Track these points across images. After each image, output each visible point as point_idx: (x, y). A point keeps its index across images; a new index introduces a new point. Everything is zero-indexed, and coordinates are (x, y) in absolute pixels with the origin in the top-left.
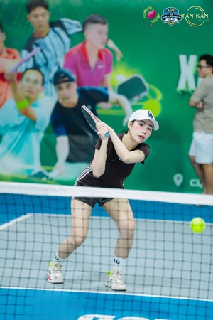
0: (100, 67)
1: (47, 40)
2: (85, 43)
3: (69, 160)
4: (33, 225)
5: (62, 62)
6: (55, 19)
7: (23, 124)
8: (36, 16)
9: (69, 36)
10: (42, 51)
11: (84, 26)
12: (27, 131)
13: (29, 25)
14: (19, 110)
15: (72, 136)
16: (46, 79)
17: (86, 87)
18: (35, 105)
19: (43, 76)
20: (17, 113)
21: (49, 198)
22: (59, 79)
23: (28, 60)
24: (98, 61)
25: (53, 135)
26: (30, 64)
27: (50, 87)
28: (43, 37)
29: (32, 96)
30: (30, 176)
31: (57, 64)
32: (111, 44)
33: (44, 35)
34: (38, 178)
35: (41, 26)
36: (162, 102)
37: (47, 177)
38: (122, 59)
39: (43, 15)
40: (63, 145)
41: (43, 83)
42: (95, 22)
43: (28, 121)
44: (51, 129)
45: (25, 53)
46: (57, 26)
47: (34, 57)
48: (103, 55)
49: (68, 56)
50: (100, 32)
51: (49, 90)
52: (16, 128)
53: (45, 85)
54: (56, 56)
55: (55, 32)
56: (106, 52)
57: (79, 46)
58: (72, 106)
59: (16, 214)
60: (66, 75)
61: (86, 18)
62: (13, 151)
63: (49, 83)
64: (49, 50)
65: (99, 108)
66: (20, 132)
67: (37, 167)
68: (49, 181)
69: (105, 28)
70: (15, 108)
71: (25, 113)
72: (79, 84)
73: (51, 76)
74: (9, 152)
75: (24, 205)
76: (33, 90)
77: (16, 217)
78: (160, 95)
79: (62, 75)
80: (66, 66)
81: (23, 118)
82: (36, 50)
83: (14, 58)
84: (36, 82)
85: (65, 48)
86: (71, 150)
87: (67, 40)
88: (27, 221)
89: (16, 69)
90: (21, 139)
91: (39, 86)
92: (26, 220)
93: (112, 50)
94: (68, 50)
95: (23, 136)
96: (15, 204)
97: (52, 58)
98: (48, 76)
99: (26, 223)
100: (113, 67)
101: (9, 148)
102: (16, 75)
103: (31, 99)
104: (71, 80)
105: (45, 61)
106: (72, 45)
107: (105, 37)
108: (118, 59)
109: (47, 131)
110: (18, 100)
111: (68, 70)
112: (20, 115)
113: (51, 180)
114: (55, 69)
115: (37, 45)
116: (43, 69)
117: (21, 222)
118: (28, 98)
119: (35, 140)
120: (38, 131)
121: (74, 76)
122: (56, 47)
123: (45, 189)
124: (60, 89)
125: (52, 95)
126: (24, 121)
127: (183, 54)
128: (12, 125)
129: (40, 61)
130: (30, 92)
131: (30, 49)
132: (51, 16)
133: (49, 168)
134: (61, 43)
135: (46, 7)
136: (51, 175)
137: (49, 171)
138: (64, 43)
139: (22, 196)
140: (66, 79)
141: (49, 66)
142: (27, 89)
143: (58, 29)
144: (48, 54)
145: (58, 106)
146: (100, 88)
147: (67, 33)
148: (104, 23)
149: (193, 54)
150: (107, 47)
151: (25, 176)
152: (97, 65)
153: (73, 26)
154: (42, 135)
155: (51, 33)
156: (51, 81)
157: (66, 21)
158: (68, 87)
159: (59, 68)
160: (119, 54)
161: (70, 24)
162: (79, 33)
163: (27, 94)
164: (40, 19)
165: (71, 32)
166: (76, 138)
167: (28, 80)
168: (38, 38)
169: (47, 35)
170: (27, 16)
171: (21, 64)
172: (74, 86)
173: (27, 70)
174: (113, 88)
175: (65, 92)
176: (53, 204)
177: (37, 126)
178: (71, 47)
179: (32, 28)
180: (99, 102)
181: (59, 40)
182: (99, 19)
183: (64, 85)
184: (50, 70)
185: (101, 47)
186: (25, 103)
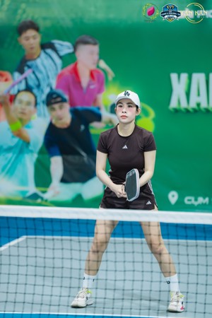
0: (92, 87)
1: (38, 61)
2: (76, 64)
3: (63, 180)
4: (25, 249)
5: (54, 83)
6: (46, 41)
7: (16, 145)
8: (28, 39)
9: (61, 57)
10: (34, 73)
11: (75, 47)
12: (21, 152)
13: (20, 48)
14: (13, 132)
15: (65, 156)
16: (39, 100)
17: (79, 107)
18: (28, 127)
19: (36, 97)
20: (10, 135)
21: (43, 220)
22: (52, 100)
23: (21, 82)
24: (90, 81)
25: (47, 156)
26: (23, 86)
27: (43, 108)
28: (35, 59)
29: (24, 117)
30: (24, 198)
31: (49, 85)
32: (103, 64)
33: (36, 57)
34: (33, 199)
35: (32, 48)
36: (155, 120)
37: (42, 198)
38: (114, 79)
39: (34, 38)
40: (57, 165)
41: (36, 104)
42: (86, 43)
43: (21, 142)
44: (45, 150)
45: (17, 75)
46: (48, 48)
47: (26, 79)
48: (95, 75)
49: (60, 77)
50: (92, 53)
51: (42, 111)
52: (9, 149)
53: (38, 106)
54: (48, 77)
55: (47, 53)
56: (98, 72)
57: (70, 67)
58: (65, 126)
59: (9, 237)
60: (59, 96)
61: (77, 39)
62: (7, 173)
63: (42, 104)
64: (41, 72)
65: (92, 128)
66: (14, 154)
67: (32, 189)
68: (44, 203)
69: (96, 49)
70: (9, 129)
71: (19, 134)
72: (72, 104)
73: (44, 97)
74: (4, 173)
75: (18, 228)
76: (27, 111)
77: (9, 241)
78: (152, 114)
79: (54, 96)
80: (58, 87)
81: (16, 140)
82: (28, 72)
83: (6, 80)
84: (28, 104)
85: (57, 69)
86: (65, 169)
87: (59, 62)
88: (20, 245)
89: (9, 92)
90: (15, 160)
91: (32, 107)
92: (18, 243)
93: (103, 70)
94: (60, 71)
95: (17, 158)
96: (9, 228)
97: (44, 80)
98: (41, 97)
99: (18, 247)
100: (105, 87)
101: (3, 170)
102: (8, 97)
103: (24, 120)
104: (64, 100)
105: (37, 83)
106: (64, 66)
107: (96, 57)
108: (110, 78)
109: (41, 152)
110: (11, 121)
111: (60, 91)
112: (13, 137)
113: (46, 201)
114: (47, 91)
115: (29, 67)
116: (35, 91)
117: (14, 246)
118: (21, 120)
119: (29, 161)
120: (31, 152)
121: (66, 97)
122: (48, 68)
123: (40, 211)
124: (53, 109)
125: (45, 116)
126: (18, 142)
127: (174, 72)
128: (5, 147)
129: (32, 83)
130: (23, 113)
131: (22, 72)
132: (42, 38)
133: (43, 189)
134: (53, 64)
135: (37, 29)
136: (46, 196)
137: (44, 192)
138: (55, 64)
139: (16, 218)
140: (59, 99)
141: (42, 87)
142: (20, 110)
143: (49, 51)
144: (40, 76)
145: (51, 127)
146: (92, 108)
147: (58, 54)
148: (95, 44)
149: (184, 72)
150: (98, 67)
151: (19, 198)
152: (89, 85)
153: (65, 47)
154: (36, 156)
155: (43, 55)
156: (43, 102)
157: (57, 43)
158: (61, 108)
159: (51, 89)
160: (111, 74)
161: (62, 45)
162: (70, 54)
163: (20, 116)
164: (32, 41)
165: (62, 53)
166: (70, 158)
167: (21, 102)
168: (30, 60)
169: (39, 56)
170: (19, 39)
171: (13, 86)
172: (67, 107)
173: (19, 91)
174: (106, 107)
175: (58, 112)
176: (48, 226)
177: (31, 148)
178: (62, 68)
179: (24, 50)
180: (92, 121)
181: (50, 61)
182: (90, 40)
183: (56, 106)
184: (42, 91)
185: (93, 67)
186: (19, 124)
